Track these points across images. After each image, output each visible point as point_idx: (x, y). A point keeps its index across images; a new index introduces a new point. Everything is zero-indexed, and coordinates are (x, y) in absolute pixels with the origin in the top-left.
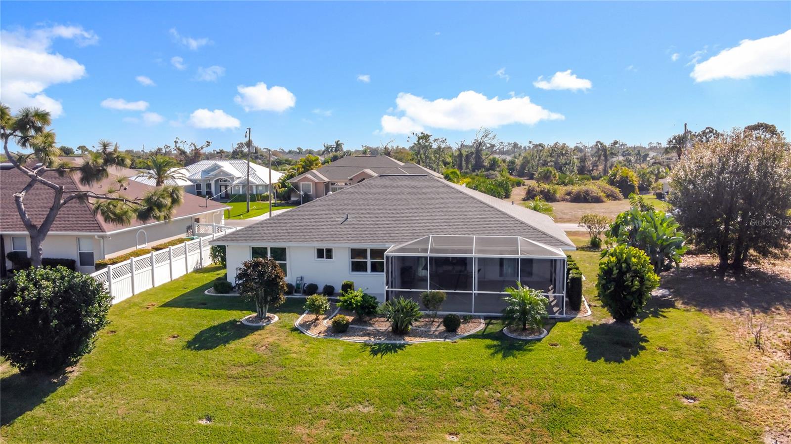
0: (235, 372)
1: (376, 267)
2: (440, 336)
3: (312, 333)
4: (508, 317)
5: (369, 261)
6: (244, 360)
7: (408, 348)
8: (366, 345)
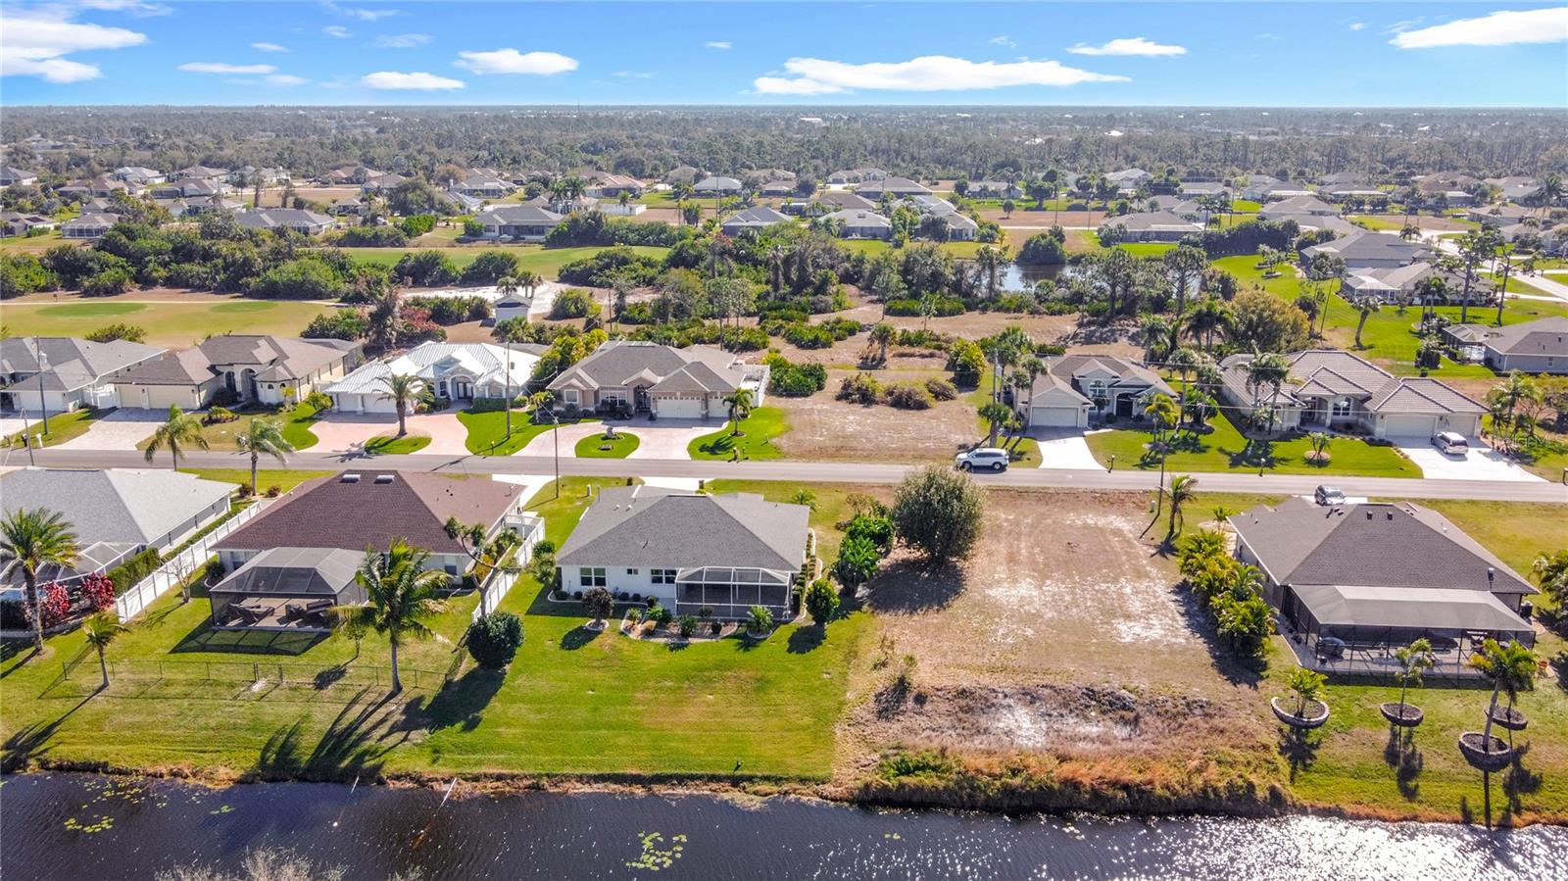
0: (596, 664)
1: (670, 581)
2: (710, 637)
3: (633, 636)
4: (749, 625)
5: (664, 576)
6: (599, 656)
7: (690, 647)
8: (666, 644)
